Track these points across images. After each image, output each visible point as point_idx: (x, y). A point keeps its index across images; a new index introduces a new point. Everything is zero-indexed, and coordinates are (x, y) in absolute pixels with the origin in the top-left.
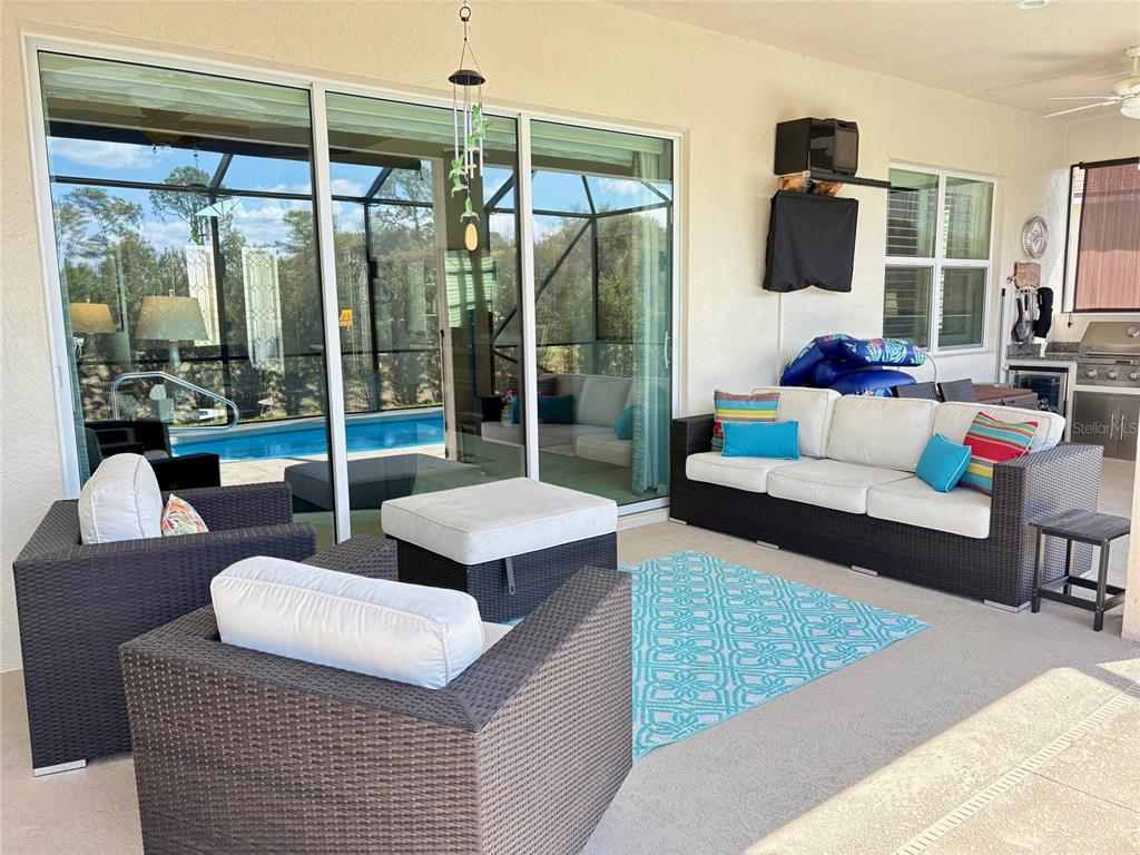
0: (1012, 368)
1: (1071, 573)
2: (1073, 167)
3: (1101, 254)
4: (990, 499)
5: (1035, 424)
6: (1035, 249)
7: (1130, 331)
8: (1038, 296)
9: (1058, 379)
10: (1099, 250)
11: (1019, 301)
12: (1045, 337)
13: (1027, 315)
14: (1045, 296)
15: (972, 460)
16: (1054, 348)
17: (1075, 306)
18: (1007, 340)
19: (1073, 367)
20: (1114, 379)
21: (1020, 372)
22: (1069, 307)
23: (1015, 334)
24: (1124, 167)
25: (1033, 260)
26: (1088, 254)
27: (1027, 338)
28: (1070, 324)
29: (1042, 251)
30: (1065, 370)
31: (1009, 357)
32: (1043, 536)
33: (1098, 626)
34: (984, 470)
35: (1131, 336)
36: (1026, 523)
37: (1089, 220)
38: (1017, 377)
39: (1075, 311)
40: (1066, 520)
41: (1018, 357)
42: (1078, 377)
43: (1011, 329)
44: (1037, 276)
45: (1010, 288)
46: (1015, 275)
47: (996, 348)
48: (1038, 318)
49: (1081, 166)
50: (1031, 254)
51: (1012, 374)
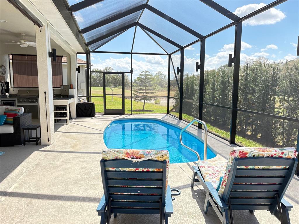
0: (2, 100)
1: (30, 137)
2: (9, 54)
4: (13, 125)
5: (19, 109)
6: (4, 73)
7: (28, 91)
8: (5, 84)
9: (13, 103)
11: (1, 85)
12: (8, 93)
13: (4, 88)
14: (7, 84)
15: (7, 118)
16: (10, 95)
19: (16, 100)
20: (26, 102)
21: (4, 101)
23: (2, 92)
24: (21, 56)
27: (4, 93)
29: (5, 73)
30: (15, 100)
32: (25, 130)
33: (37, 144)
34: (11, 119)
35: (28, 93)
36: (21, 128)
38: (3, 102)
39: (14, 87)
40: (29, 127)
41: (3, 98)
42: (18, 102)
44: (4, 79)
48: (6, 89)
49: (11, 54)
50: (3, 74)
51: (2, 102)
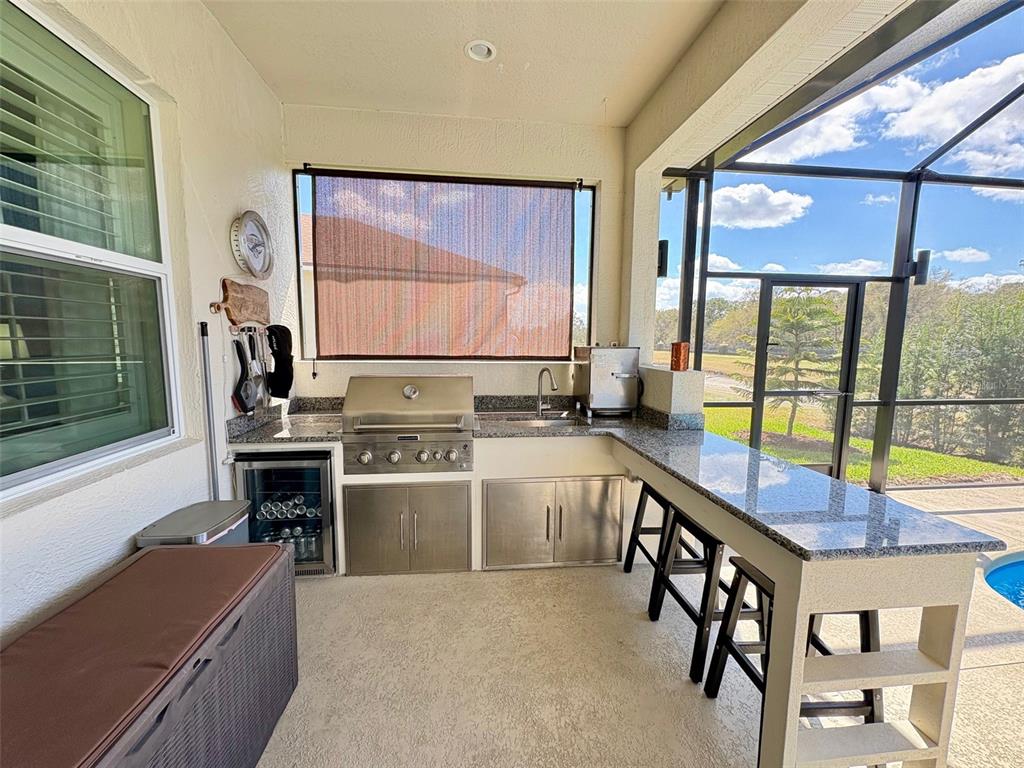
0: (241, 457)
2: (295, 172)
3: (343, 285)
6: (257, 264)
7: (407, 390)
8: (270, 337)
9: (317, 473)
10: (340, 281)
11: (239, 346)
12: (286, 396)
13: (255, 368)
14: (280, 338)
16: (299, 405)
17: (318, 352)
18: (224, 410)
19: (337, 449)
20: (397, 462)
21: (257, 465)
22: (311, 352)
23: (239, 399)
25: (254, 282)
26: (329, 286)
27: (261, 402)
28: (314, 375)
29: (268, 269)
30: (326, 455)
31: (233, 439)
37: (323, 243)
38: (250, 473)
39: (319, 357)
41: (248, 437)
42: (347, 462)
43: (230, 392)
44: (263, 306)
45: (218, 324)
46: (225, 299)
47: (202, 432)
48: (273, 371)
49: (307, 170)
50: (251, 271)
51: (241, 469)
